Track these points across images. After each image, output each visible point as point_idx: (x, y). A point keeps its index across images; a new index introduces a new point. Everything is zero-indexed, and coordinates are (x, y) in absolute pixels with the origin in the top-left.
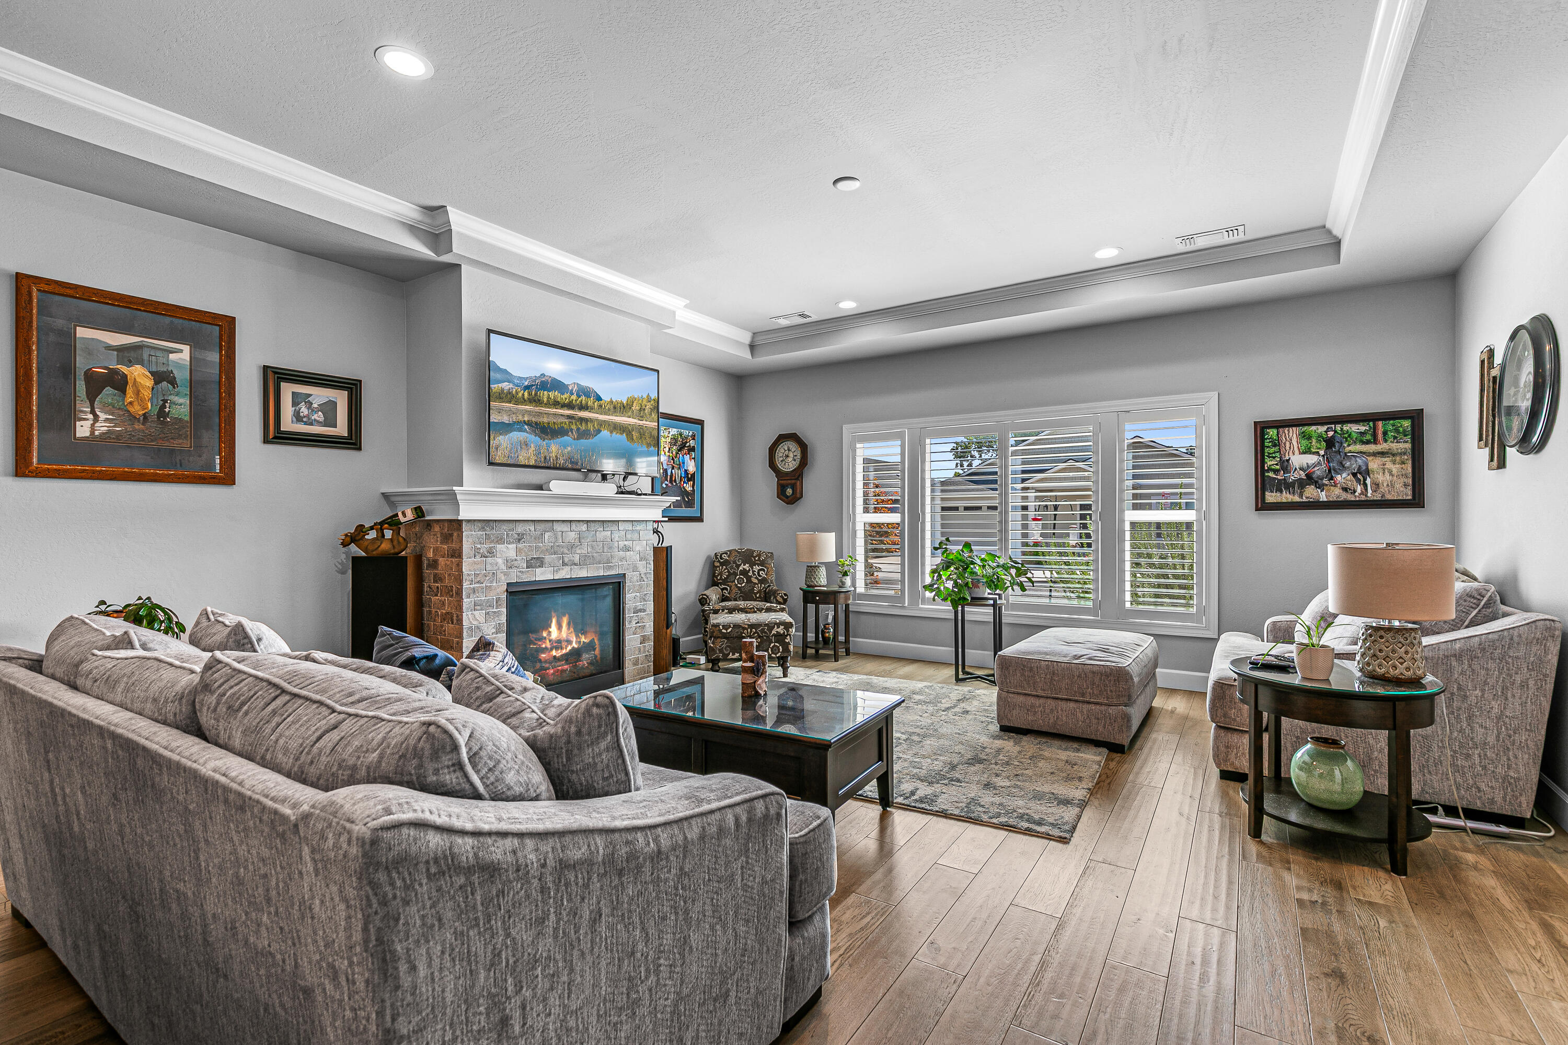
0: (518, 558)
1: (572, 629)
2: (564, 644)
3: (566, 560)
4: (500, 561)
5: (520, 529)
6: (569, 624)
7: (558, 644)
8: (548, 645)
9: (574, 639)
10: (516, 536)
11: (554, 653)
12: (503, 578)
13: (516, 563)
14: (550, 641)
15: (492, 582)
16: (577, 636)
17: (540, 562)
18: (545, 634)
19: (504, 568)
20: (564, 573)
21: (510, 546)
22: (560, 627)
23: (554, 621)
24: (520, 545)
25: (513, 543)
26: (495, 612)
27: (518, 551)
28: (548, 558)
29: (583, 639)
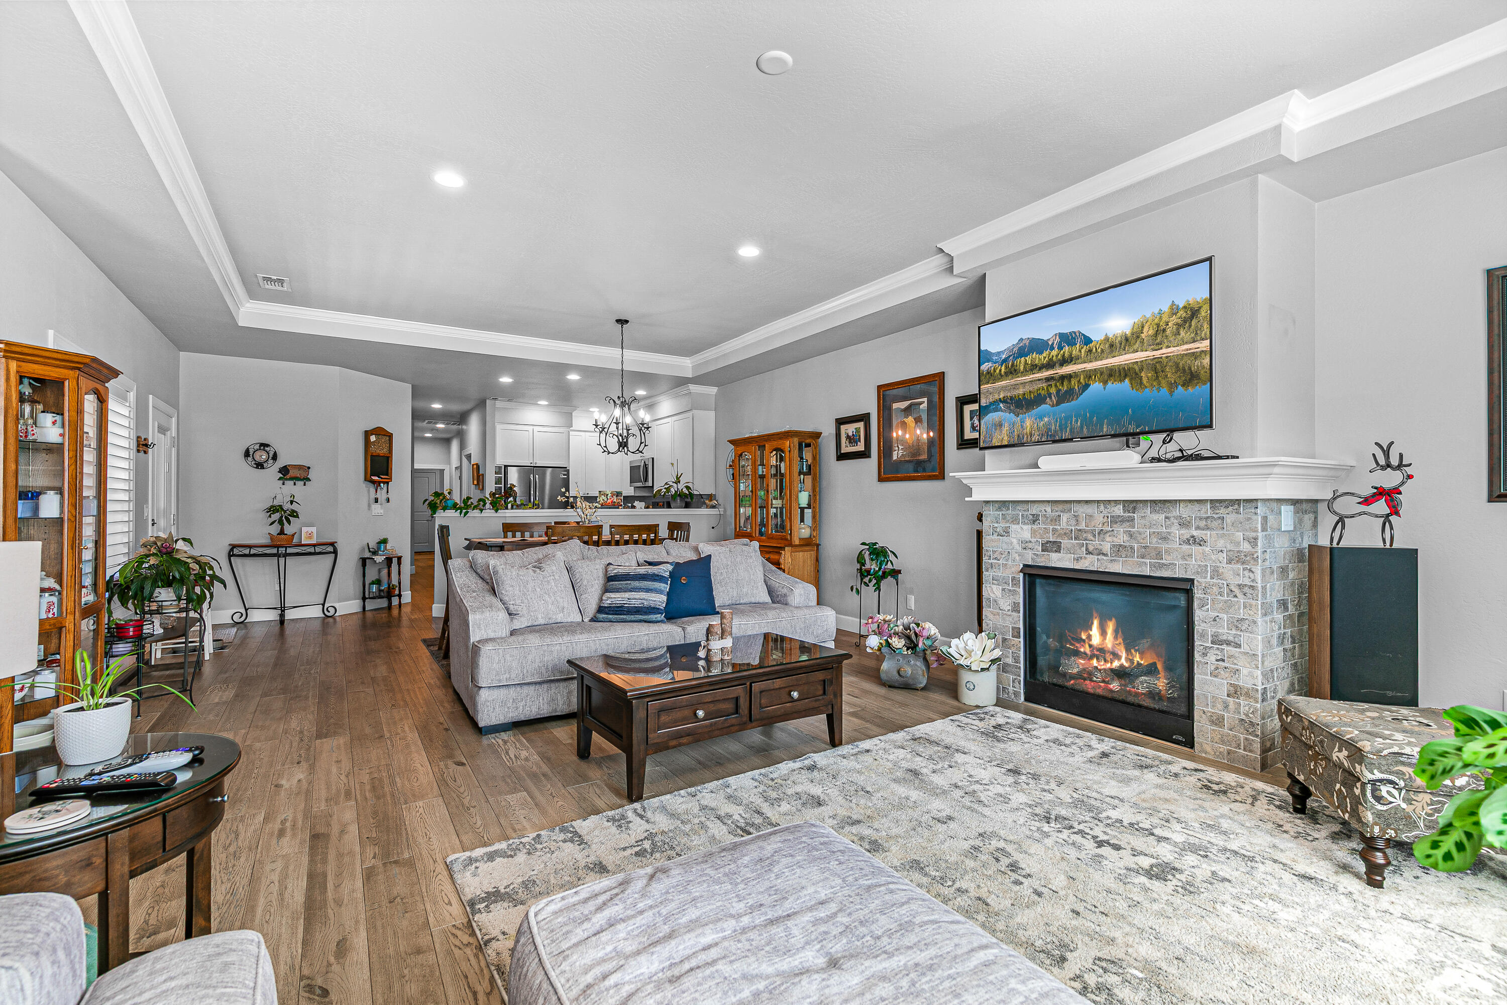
0: (1033, 540)
1: (1120, 640)
2: (1109, 657)
3: (1091, 548)
4: (1015, 541)
5: (1034, 510)
6: (1116, 632)
7: (1100, 654)
8: (1087, 650)
9: (1124, 655)
10: (1031, 517)
11: (1095, 662)
12: (1017, 558)
13: (1030, 545)
14: (1090, 646)
15: (1007, 560)
16: (1128, 650)
17: (1056, 547)
18: (1084, 637)
19: (1019, 549)
20: (1089, 563)
21: (1025, 527)
22: (1103, 633)
23: (1096, 623)
24: (1035, 527)
25: (1027, 524)
26: (1010, 590)
27: (1033, 532)
28: (1065, 542)
29: (1137, 658)
